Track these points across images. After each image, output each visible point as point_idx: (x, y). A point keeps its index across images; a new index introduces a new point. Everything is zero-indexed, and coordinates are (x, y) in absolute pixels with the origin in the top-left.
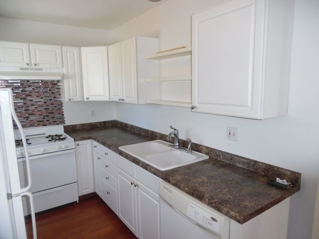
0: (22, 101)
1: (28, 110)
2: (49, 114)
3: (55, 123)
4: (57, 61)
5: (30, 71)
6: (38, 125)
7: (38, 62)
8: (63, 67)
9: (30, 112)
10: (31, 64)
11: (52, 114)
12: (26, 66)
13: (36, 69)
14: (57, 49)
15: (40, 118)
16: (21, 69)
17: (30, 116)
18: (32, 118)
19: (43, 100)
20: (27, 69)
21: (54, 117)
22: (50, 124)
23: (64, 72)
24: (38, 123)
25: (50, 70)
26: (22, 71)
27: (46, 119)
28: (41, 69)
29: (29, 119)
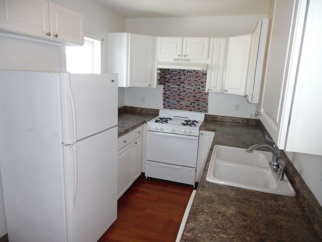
0: (177, 87)
1: (180, 95)
2: (196, 102)
3: (199, 110)
4: (203, 53)
5: (181, 61)
6: (186, 109)
7: (187, 53)
8: (208, 58)
9: (181, 97)
10: (182, 55)
11: (198, 102)
12: (178, 57)
13: (185, 60)
14: (205, 40)
15: (188, 103)
16: (175, 60)
17: (180, 100)
18: (182, 102)
19: (192, 88)
20: (179, 60)
21: (199, 105)
22: (195, 110)
23: (209, 63)
24: (186, 107)
25: (196, 61)
26: (176, 61)
27: (193, 105)
28: (189, 60)
29: (180, 103)
